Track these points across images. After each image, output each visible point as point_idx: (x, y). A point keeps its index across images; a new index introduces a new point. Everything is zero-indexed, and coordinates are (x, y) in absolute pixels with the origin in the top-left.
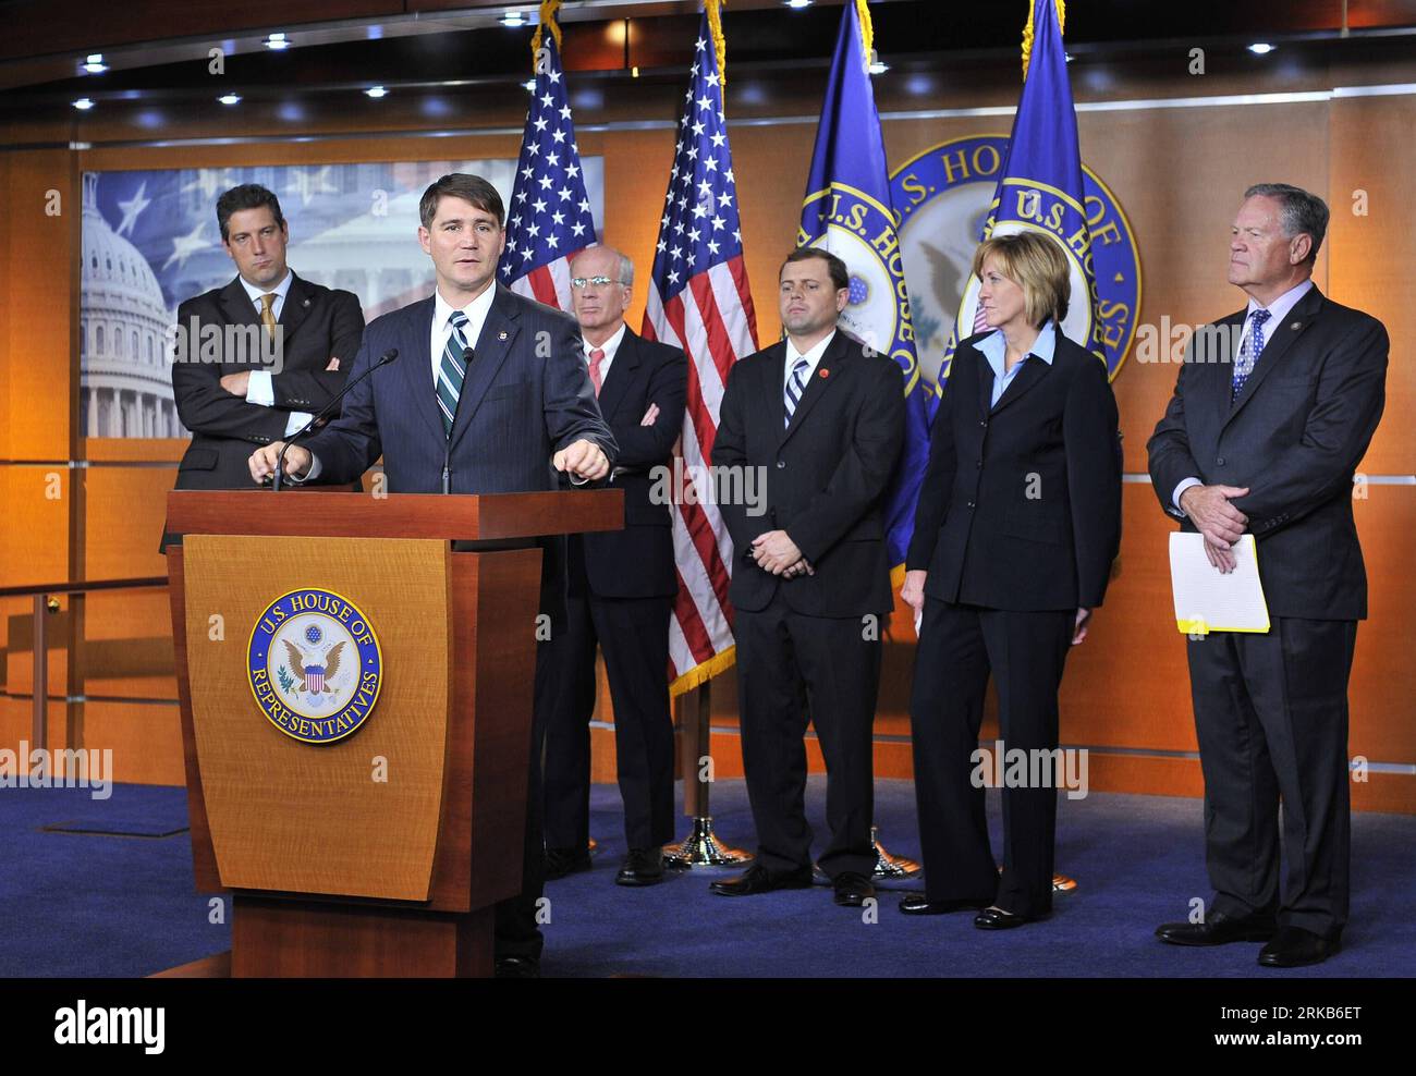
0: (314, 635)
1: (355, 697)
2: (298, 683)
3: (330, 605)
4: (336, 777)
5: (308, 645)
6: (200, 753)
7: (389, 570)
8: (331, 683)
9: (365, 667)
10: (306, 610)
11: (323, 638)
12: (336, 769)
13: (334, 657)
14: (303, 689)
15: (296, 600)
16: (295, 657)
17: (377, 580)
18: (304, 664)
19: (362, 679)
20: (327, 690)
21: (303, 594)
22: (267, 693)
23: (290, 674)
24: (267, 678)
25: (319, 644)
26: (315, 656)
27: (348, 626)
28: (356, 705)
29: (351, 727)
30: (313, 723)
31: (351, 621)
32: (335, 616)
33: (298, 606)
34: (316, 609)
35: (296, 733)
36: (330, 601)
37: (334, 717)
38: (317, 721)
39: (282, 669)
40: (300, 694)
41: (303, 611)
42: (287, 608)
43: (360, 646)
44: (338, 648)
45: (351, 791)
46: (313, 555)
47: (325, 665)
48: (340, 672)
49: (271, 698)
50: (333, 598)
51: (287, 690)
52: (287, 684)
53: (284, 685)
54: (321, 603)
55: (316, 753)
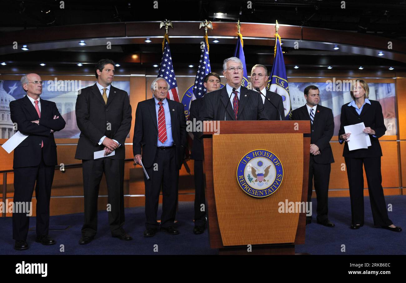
0: (260, 164)
1: (275, 182)
2: (254, 179)
3: (266, 154)
4: (265, 207)
5: (258, 167)
6: (217, 204)
7: (285, 143)
8: (265, 178)
9: (278, 173)
10: (258, 156)
11: (264, 165)
12: (265, 205)
13: (267, 171)
14: (256, 181)
15: (255, 153)
16: (254, 171)
17: (281, 146)
18: (257, 173)
19: (277, 176)
20: (265, 180)
21: (257, 151)
22: (244, 183)
23: (252, 176)
24: (244, 178)
25: (262, 167)
26: (261, 170)
27: (272, 161)
28: (275, 185)
29: (273, 191)
30: (260, 191)
31: (273, 159)
32: (268, 158)
33: (255, 155)
34: (261, 156)
35: (254, 195)
36: (266, 153)
37: (267, 189)
38: (261, 190)
39: (249, 175)
40: (255, 182)
41: (257, 156)
42: (251, 156)
43: (276, 167)
44: (269, 168)
45: (270, 211)
46: (259, 139)
47: (264, 173)
48: (269, 175)
49: (245, 185)
50: (267, 152)
51: (251, 182)
52: (251, 180)
53: (249, 180)
54: (262, 154)
55: (259, 200)
